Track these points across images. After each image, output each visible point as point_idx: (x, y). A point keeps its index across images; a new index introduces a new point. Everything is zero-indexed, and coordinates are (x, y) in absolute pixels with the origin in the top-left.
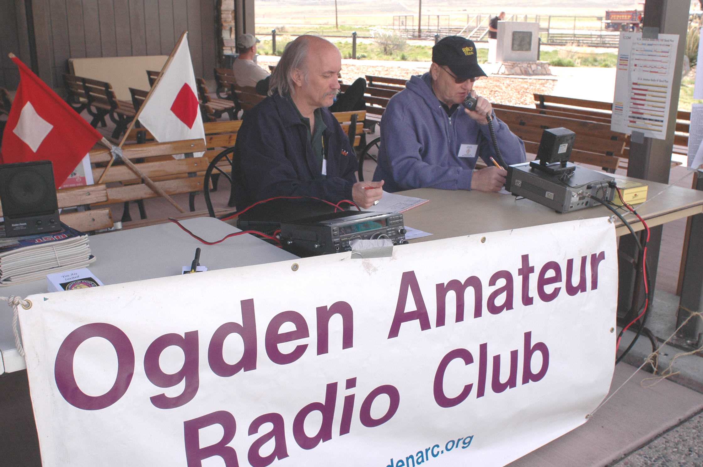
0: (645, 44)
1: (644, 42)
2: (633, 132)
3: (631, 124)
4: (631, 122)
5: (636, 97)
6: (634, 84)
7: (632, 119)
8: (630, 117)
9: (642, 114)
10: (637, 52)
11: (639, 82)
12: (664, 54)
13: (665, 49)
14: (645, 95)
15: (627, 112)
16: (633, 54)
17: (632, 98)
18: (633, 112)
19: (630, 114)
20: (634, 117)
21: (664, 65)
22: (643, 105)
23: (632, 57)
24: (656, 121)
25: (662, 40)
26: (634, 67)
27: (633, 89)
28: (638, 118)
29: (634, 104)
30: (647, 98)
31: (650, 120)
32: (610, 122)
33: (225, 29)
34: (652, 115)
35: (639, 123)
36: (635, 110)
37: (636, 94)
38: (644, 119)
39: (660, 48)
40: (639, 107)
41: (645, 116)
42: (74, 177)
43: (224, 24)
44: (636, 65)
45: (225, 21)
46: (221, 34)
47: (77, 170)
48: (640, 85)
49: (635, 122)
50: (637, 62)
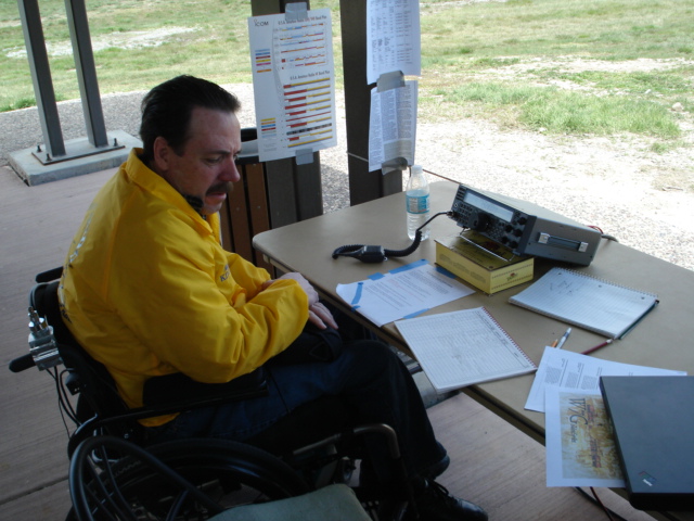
0: (291, 29)
1: (290, 25)
2: (297, 151)
3: (293, 142)
4: (291, 139)
5: (292, 104)
6: (286, 87)
7: (292, 136)
8: (288, 134)
9: (305, 124)
10: (283, 42)
11: (293, 82)
12: (318, 37)
13: (319, 29)
14: (304, 98)
15: (283, 128)
16: (277, 46)
17: (287, 108)
18: (292, 126)
19: (289, 129)
20: (294, 132)
21: (320, 51)
22: (304, 112)
23: (275, 51)
24: (324, 126)
25: (313, 19)
26: (281, 64)
27: (286, 94)
28: (301, 131)
29: (291, 114)
30: (308, 100)
31: (316, 128)
32: (257, 151)
34: (317, 121)
35: (303, 137)
36: (294, 122)
37: (291, 100)
38: (309, 130)
39: (312, 30)
40: (299, 116)
41: (308, 126)
44: (284, 61)
48: (294, 86)
49: (297, 138)
50: (284, 56)
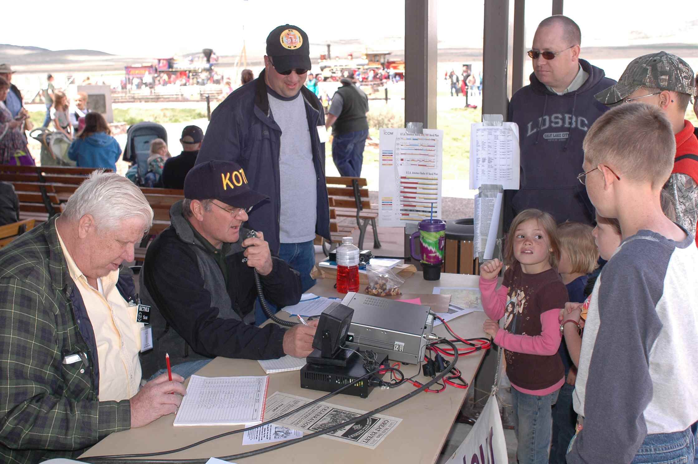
0: (410, 139)
1: (409, 137)
2: (408, 225)
3: (404, 217)
4: (403, 214)
5: (406, 190)
6: (402, 178)
7: (404, 212)
8: (401, 210)
9: (415, 206)
10: (402, 147)
11: (408, 176)
12: (430, 148)
13: (431, 143)
14: (416, 188)
15: (398, 205)
16: (398, 149)
17: (402, 192)
18: (405, 205)
19: (402, 208)
20: (406, 210)
21: (432, 158)
22: (415, 198)
23: (397, 152)
24: (430, 212)
25: (427, 135)
26: (401, 162)
27: (402, 183)
28: (411, 211)
29: (405, 197)
30: (417, 191)
31: (423, 211)
34: (425, 207)
35: (412, 215)
36: (406, 203)
37: (405, 187)
38: (417, 211)
39: (426, 143)
40: (410, 200)
41: (417, 208)
44: (402, 160)
48: (408, 178)
49: (408, 215)
50: (403, 157)
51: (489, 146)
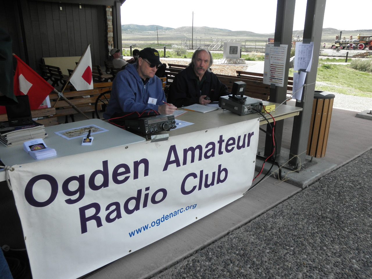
0: (275, 49)
1: (275, 48)
2: (271, 84)
3: (271, 81)
4: (270, 80)
5: (272, 70)
6: (271, 64)
7: (271, 79)
8: (270, 78)
9: (274, 76)
10: (272, 52)
12: (282, 53)
13: (283, 50)
14: (275, 69)
15: (269, 76)
16: (271, 53)
17: (271, 70)
19: (270, 77)
20: (271, 78)
21: (282, 57)
22: (275, 73)
24: (280, 79)
25: (281, 47)
26: (271, 58)
27: (271, 67)
28: (273, 78)
29: (271, 73)
30: (276, 70)
31: (278, 79)
32: (262, 81)
33: (109, 45)
34: (278, 77)
35: (273, 80)
36: (272, 75)
37: (272, 69)
39: (281, 50)
40: (273, 74)
41: (275, 78)
42: (43, 105)
43: (109, 43)
44: (272, 57)
45: (110, 42)
46: (108, 47)
47: (44, 102)
48: (273, 65)
49: (272, 80)
50: (272, 56)
51: (304, 53)
